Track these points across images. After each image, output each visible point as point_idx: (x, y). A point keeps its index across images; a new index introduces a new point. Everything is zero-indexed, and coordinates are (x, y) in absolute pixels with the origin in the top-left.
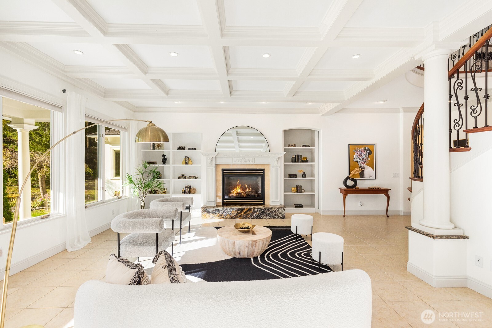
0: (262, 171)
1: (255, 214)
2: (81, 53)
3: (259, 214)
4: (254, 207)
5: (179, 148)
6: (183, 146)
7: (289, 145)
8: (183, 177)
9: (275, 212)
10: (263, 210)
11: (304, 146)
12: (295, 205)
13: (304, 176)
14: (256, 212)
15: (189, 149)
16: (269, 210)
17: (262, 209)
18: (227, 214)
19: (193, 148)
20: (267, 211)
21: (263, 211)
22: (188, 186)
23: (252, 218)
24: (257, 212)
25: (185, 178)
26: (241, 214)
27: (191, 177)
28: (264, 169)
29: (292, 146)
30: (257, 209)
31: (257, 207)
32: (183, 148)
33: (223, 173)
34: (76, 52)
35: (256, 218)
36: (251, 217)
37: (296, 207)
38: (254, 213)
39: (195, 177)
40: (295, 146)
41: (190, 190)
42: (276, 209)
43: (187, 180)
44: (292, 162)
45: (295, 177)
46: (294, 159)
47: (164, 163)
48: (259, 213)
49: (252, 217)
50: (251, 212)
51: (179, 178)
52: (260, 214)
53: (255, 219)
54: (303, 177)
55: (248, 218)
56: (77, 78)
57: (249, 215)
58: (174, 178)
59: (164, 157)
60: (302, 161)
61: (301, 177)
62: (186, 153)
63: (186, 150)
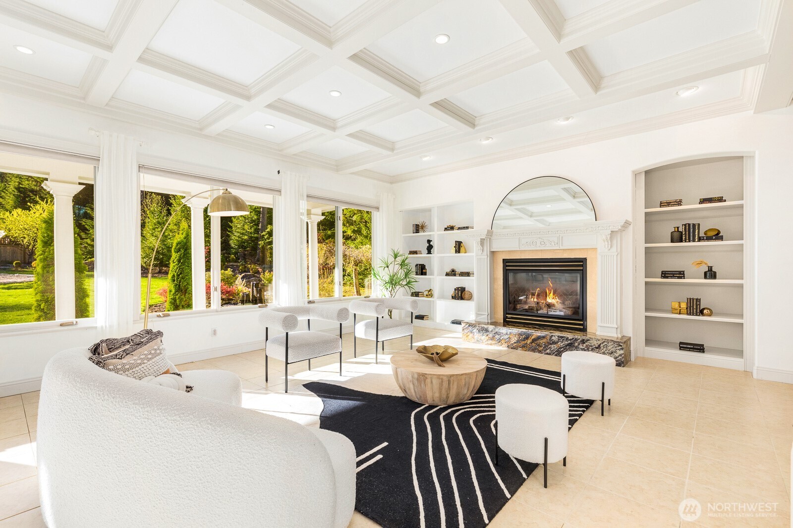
0: (582, 261)
1: (554, 347)
2: (272, 127)
3: (561, 348)
4: (551, 333)
5: (446, 229)
6: (452, 225)
7: (661, 203)
8: (453, 273)
9: (597, 348)
10: (570, 340)
11: (703, 201)
12: (681, 343)
13: (711, 274)
14: (555, 343)
15: (459, 228)
16: (584, 343)
17: (567, 339)
18: (501, 338)
19: (464, 228)
20: (579, 344)
21: (571, 343)
22: (459, 288)
23: (547, 354)
24: (557, 342)
25: (455, 275)
26: (526, 342)
27: (463, 274)
28: (585, 259)
29: (669, 204)
30: (557, 337)
31: (557, 334)
32: (452, 228)
33: (505, 266)
34: (268, 127)
35: (556, 355)
36: (545, 351)
37: (681, 348)
38: (551, 344)
39: (468, 274)
40: (679, 203)
41: (461, 295)
42: (599, 342)
43: (457, 278)
44: (672, 241)
45: (679, 278)
46: (676, 235)
47: (429, 252)
48: (560, 344)
49: (548, 351)
50: (545, 340)
51: (447, 274)
52: (563, 347)
53: (553, 356)
54: (705, 277)
55: (540, 352)
56: (294, 155)
57: (541, 347)
58: (440, 275)
59: (429, 244)
60: (700, 239)
61: (702, 279)
62: (457, 235)
63: (455, 231)
